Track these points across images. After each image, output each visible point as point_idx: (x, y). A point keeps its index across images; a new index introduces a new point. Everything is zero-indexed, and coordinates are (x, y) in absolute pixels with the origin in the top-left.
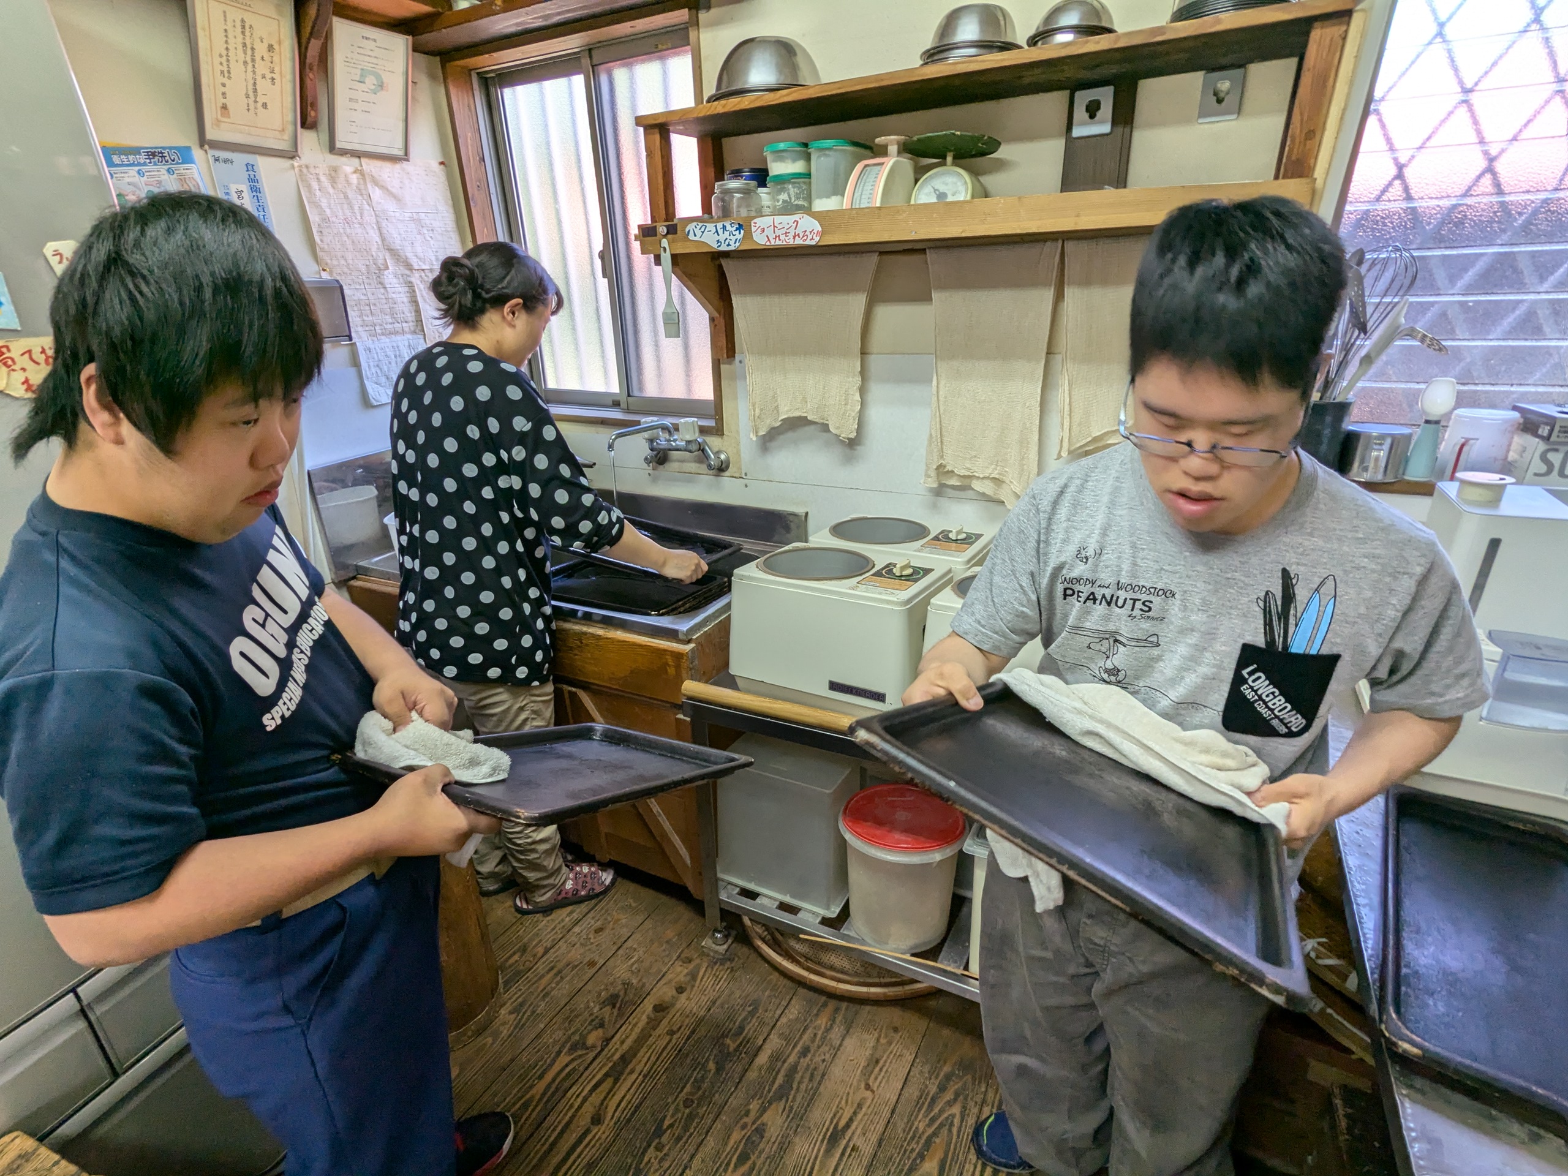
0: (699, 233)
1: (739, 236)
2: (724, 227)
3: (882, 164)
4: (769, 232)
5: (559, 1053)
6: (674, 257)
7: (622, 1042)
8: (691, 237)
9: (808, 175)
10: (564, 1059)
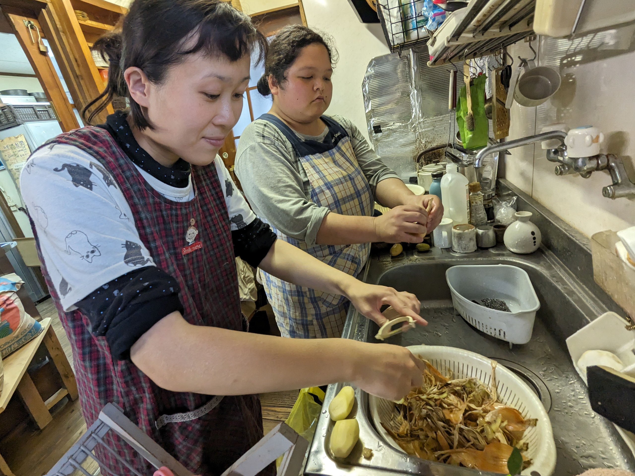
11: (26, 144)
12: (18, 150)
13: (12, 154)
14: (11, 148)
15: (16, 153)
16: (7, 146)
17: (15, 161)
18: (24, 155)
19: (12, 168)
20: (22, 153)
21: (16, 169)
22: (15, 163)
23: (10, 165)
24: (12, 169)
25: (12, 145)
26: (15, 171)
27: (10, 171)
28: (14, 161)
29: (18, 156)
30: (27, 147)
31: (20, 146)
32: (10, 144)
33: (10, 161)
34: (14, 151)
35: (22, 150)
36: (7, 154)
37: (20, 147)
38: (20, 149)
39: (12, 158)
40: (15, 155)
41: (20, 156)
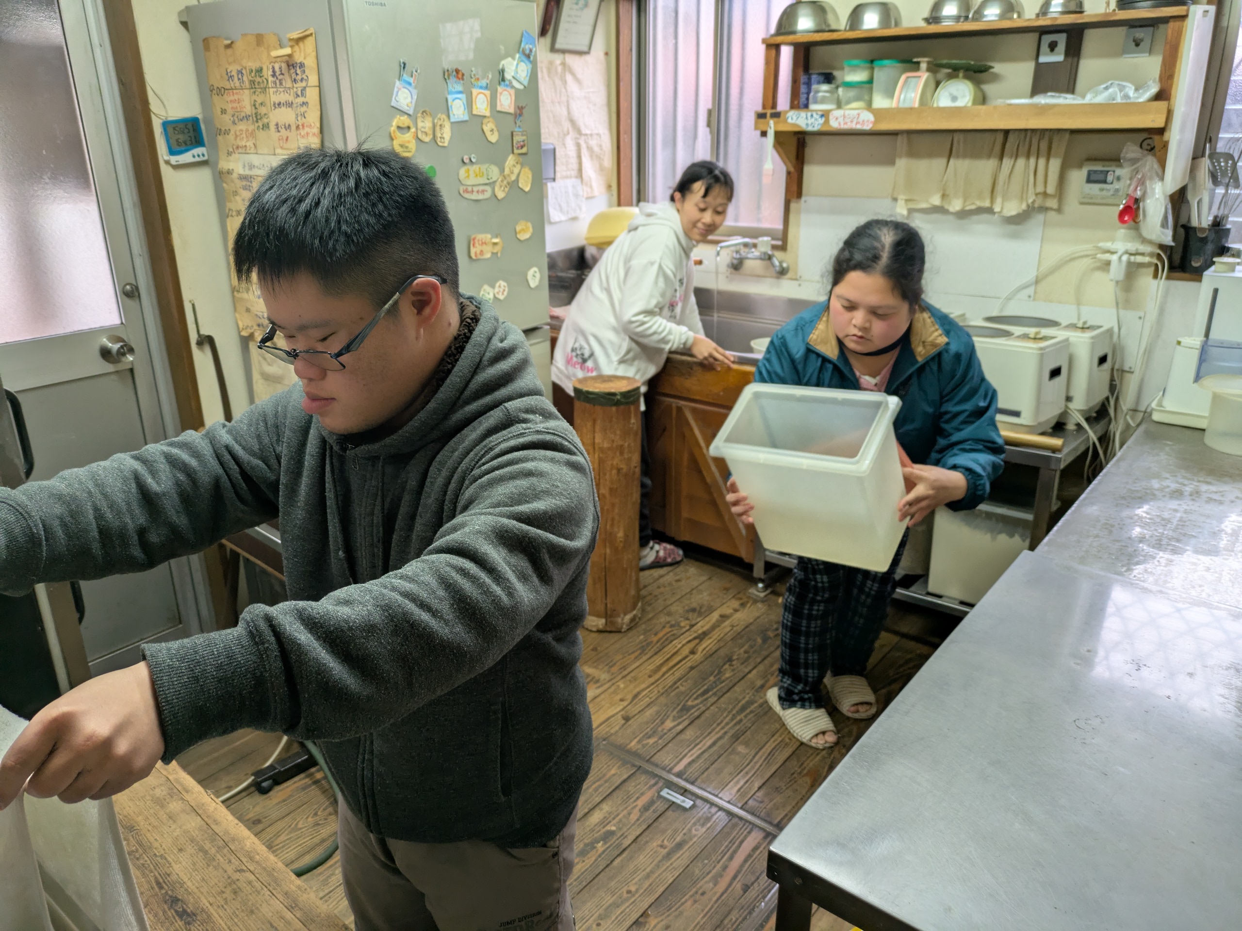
0: (795, 118)
1: (822, 121)
2: (812, 116)
3: (920, 77)
4: (841, 120)
5: (664, 627)
6: (778, 134)
7: (702, 627)
8: (790, 120)
9: (870, 81)
10: (667, 630)
11: (313, 79)
12: (275, 98)
13: (248, 110)
14: (253, 86)
15: (260, 110)
16: (240, 72)
17: (250, 144)
18: (288, 127)
19: (231, 166)
20: (286, 116)
21: (242, 178)
22: (244, 150)
23: (229, 154)
24: (229, 172)
25: (260, 70)
26: (239, 184)
27: (220, 177)
28: (243, 143)
29: (266, 127)
30: (312, 95)
31: (288, 83)
32: (253, 65)
33: (231, 137)
34: (261, 99)
35: (290, 105)
36: (229, 107)
37: (287, 90)
38: (283, 97)
39: (242, 126)
40: (257, 117)
41: (272, 127)
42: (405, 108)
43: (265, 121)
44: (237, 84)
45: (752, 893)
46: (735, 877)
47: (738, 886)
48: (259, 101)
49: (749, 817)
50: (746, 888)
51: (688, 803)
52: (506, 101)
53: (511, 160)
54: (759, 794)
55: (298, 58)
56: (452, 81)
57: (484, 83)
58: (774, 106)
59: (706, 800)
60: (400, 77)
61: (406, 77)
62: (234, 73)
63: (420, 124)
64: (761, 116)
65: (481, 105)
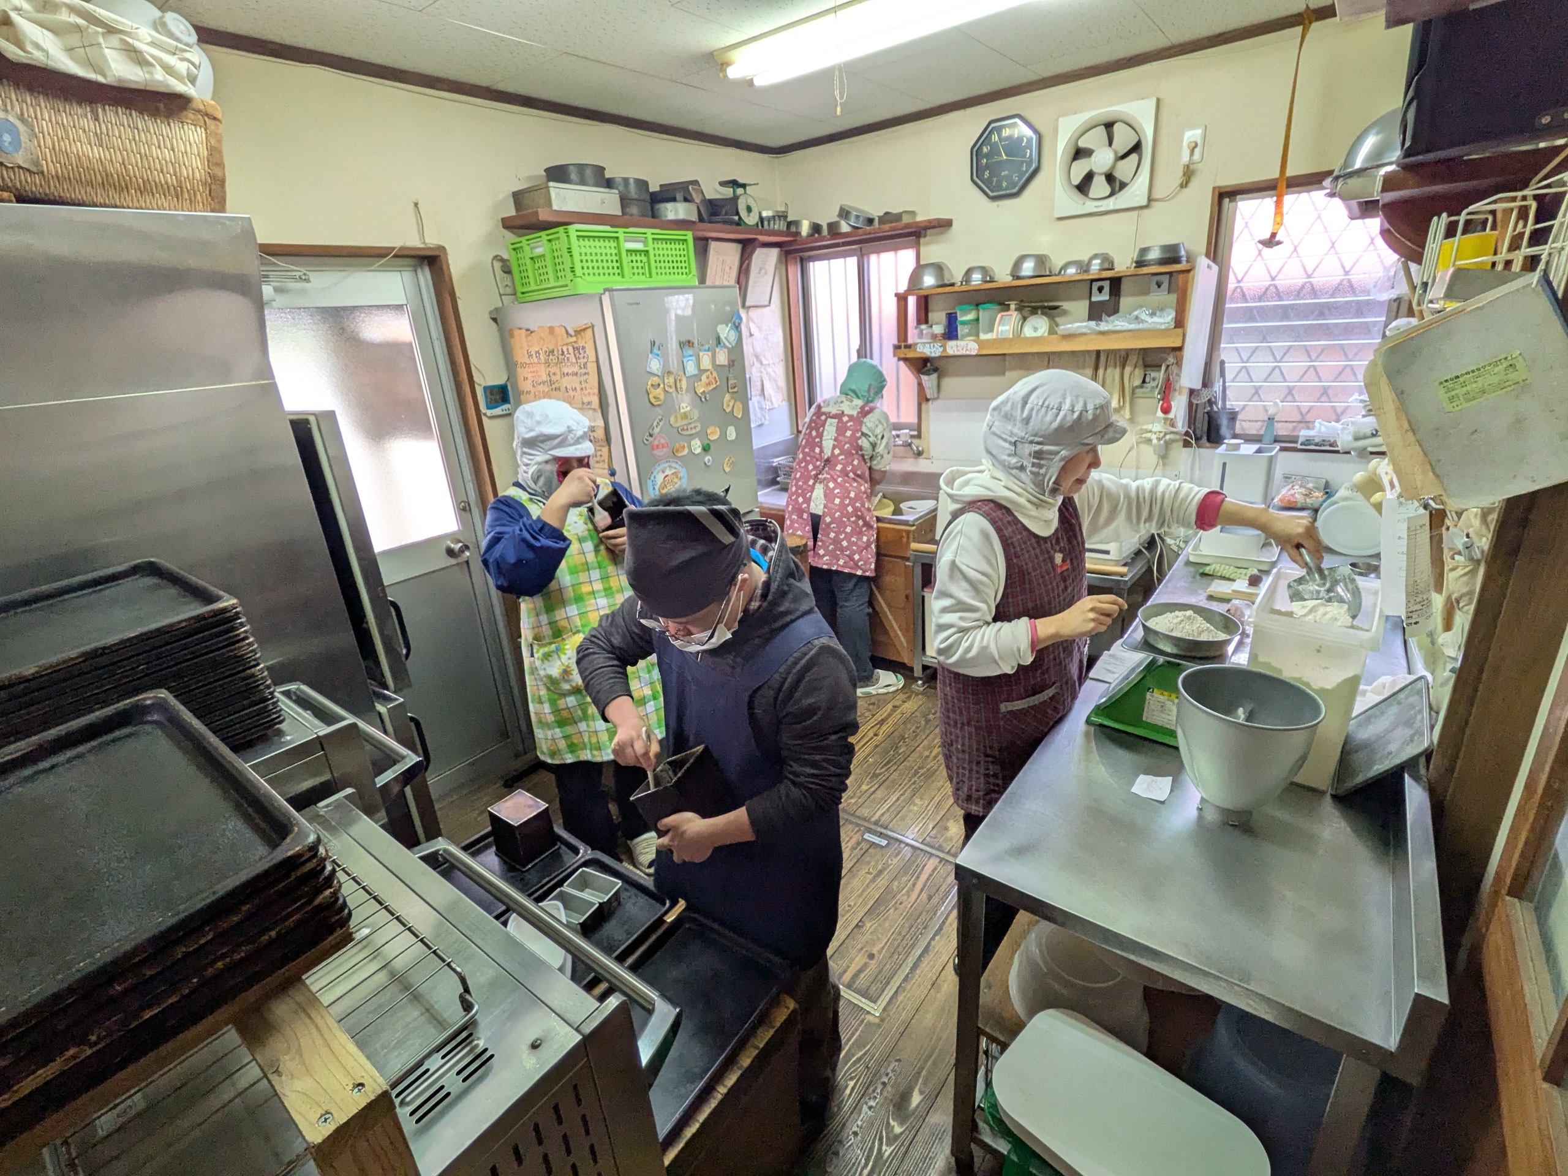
0: (922, 348)
1: (941, 349)
2: (934, 346)
3: (1011, 315)
4: (955, 348)
6: (909, 359)
8: (915, 350)
9: (977, 320)
11: (592, 358)
12: (566, 370)
13: (544, 378)
14: (548, 364)
15: (554, 378)
16: (537, 352)
18: (575, 390)
25: (553, 351)
29: (558, 389)
30: (592, 367)
31: (574, 360)
32: (548, 348)
34: (553, 370)
35: (576, 374)
36: (530, 376)
37: (573, 364)
38: (570, 369)
39: (541, 388)
40: (551, 383)
41: (562, 389)
42: (656, 372)
43: (557, 385)
44: (536, 360)
45: (935, 901)
46: (922, 890)
47: (924, 896)
48: (552, 371)
49: (928, 849)
50: (930, 898)
51: (884, 843)
52: (722, 358)
53: (727, 397)
54: (934, 832)
55: (581, 343)
56: (686, 347)
57: (706, 347)
58: (906, 339)
59: (897, 840)
60: (651, 352)
61: (655, 351)
62: (533, 353)
63: (666, 381)
64: (897, 347)
65: (706, 363)
